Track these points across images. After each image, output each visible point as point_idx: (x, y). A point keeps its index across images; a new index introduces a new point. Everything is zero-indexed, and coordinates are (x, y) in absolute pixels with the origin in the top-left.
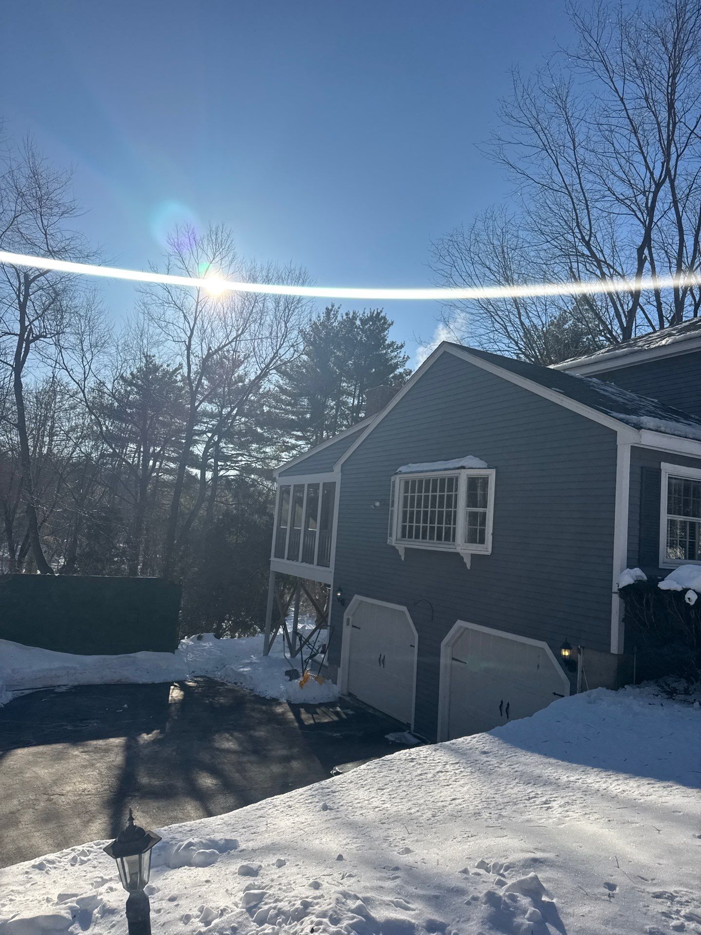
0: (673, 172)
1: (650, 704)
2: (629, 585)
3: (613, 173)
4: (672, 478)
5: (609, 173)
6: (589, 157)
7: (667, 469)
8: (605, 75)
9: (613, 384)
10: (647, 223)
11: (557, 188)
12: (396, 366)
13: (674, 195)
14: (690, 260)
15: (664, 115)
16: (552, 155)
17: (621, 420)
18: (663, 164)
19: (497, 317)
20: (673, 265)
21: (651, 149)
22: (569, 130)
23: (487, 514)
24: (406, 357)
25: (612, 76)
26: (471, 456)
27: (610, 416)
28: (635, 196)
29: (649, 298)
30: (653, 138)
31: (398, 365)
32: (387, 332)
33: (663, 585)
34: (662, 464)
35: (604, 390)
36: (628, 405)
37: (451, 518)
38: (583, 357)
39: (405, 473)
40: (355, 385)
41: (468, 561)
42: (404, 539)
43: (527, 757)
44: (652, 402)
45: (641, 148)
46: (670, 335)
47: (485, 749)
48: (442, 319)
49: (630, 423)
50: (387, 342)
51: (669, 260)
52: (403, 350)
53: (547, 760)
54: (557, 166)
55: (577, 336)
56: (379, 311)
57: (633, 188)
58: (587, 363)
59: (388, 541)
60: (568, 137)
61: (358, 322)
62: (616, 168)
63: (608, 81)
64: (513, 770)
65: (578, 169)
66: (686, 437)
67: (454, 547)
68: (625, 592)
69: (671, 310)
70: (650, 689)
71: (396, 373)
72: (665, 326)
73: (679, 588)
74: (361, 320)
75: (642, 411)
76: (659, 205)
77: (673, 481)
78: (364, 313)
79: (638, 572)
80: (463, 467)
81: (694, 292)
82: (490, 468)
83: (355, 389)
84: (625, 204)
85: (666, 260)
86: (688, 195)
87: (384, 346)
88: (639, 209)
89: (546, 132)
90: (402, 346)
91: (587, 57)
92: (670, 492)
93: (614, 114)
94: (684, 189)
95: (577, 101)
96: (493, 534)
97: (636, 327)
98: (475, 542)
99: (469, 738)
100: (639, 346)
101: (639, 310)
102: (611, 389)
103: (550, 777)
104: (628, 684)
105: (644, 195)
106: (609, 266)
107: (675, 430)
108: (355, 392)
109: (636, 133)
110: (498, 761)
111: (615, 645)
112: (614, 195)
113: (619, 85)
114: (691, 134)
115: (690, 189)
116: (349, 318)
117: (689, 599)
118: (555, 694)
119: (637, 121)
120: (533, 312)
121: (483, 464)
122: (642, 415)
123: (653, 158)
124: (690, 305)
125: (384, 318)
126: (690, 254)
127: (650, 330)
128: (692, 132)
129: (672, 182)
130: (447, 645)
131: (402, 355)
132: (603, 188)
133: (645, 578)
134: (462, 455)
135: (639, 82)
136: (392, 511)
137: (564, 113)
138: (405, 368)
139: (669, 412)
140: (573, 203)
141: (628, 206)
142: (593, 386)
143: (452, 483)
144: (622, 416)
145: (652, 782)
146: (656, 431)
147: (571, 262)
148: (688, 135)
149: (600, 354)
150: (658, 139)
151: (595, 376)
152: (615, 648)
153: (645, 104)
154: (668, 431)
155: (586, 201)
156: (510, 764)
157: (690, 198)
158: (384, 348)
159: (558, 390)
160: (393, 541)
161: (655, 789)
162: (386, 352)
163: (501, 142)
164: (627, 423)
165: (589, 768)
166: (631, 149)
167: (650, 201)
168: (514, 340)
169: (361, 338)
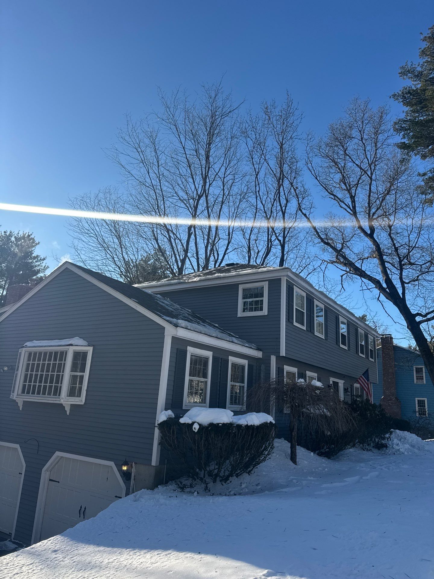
0: (207, 192)
1: (170, 497)
2: (164, 421)
3: (178, 185)
4: (193, 356)
5: (177, 185)
6: (166, 173)
7: (191, 350)
8: (176, 133)
9: (168, 299)
10: (194, 214)
11: (148, 185)
12: (38, 272)
13: (207, 203)
14: (213, 238)
15: (204, 162)
16: (146, 166)
17: (167, 321)
18: (202, 186)
19: (108, 251)
20: (205, 239)
21: (198, 178)
22: (156, 156)
23: (84, 376)
24: (46, 266)
25: (179, 134)
26: (77, 337)
27: (162, 318)
28: (189, 200)
29: (194, 254)
30: (199, 172)
31: (40, 271)
32: (34, 248)
33: (182, 421)
34: (188, 347)
35: (162, 302)
36: (173, 312)
37: (59, 379)
38: (154, 282)
39: (30, 347)
40: (6, 281)
41: (68, 409)
42: (23, 394)
43: (85, 549)
44: (188, 311)
45: (192, 176)
46: (199, 276)
47: (56, 549)
48: (73, 246)
49: (172, 323)
50: (33, 255)
51: (203, 236)
52: (44, 261)
53: (97, 549)
54: (149, 173)
55: (155, 269)
56: (30, 234)
57: (188, 195)
58: (156, 286)
59: (11, 396)
60: (155, 160)
61: (13, 239)
62: (180, 183)
63: (178, 136)
64: (72, 562)
65: (160, 178)
66: (201, 333)
67: (58, 399)
68: (162, 425)
69: (204, 263)
70: (172, 486)
71: (38, 276)
72: (200, 270)
73: (190, 422)
74: (15, 237)
75: (181, 316)
76: (200, 207)
77: (193, 357)
78: (18, 233)
79: (170, 413)
80: (71, 345)
81: (215, 254)
82: (89, 346)
83: (5, 284)
84: (184, 202)
85: (202, 236)
86: (214, 205)
87: (31, 257)
88: (191, 207)
89: (143, 153)
90: (44, 259)
91: (167, 121)
92: (191, 364)
93: (180, 155)
94: (212, 202)
95: (161, 142)
96: (87, 391)
97: (185, 269)
98: (74, 396)
99: (46, 541)
100: (183, 280)
101: (187, 260)
102: (166, 302)
103: (97, 562)
104: (160, 485)
105: (193, 200)
106: (174, 234)
107: (195, 329)
108: (5, 286)
109: (190, 167)
110: (63, 556)
111: (155, 460)
112: (179, 197)
113: (183, 140)
114: (216, 175)
115: (215, 202)
116: (6, 235)
117: (195, 428)
118: (116, 497)
119: (191, 161)
120: (131, 252)
121: (85, 343)
122: (180, 318)
123: (198, 182)
124: (213, 261)
125: (33, 239)
126: (214, 235)
127: (193, 271)
128: (217, 174)
129: (207, 197)
130: (47, 470)
131: (43, 265)
132: (172, 191)
133: (173, 416)
134: (71, 337)
135: (193, 141)
136: (17, 374)
137: (154, 146)
138: (45, 273)
139: (195, 318)
140: (156, 195)
141: (185, 204)
142: (157, 299)
143: (63, 355)
144: (168, 318)
145: (160, 552)
146: (186, 328)
147: (153, 228)
148: (215, 175)
149: (164, 281)
150: (201, 173)
151: (160, 294)
152: (154, 462)
153: (195, 154)
154: (192, 329)
155: (163, 196)
156: (71, 557)
157: (215, 207)
158: (31, 258)
159: (134, 300)
160: (14, 396)
161: (160, 558)
162: (32, 262)
163: (117, 152)
164: (171, 323)
165: (124, 550)
166: (187, 175)
167: (195, 204)
168: (118, 266)
169: (14, 249)
